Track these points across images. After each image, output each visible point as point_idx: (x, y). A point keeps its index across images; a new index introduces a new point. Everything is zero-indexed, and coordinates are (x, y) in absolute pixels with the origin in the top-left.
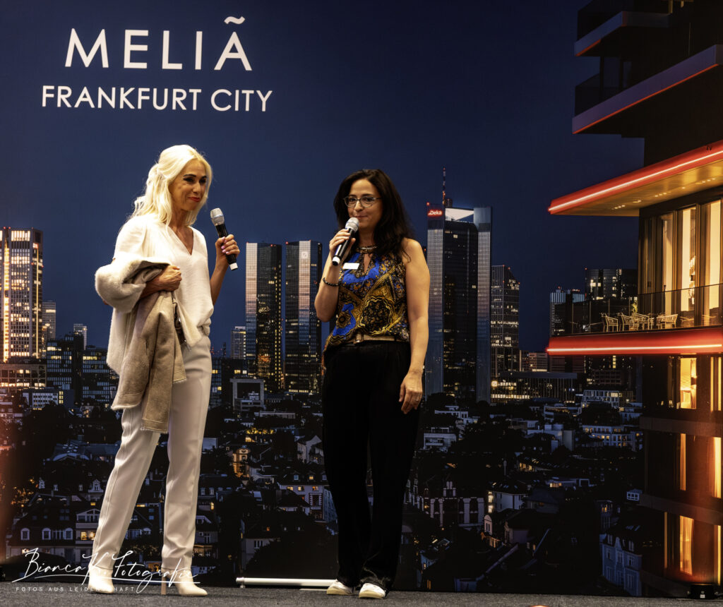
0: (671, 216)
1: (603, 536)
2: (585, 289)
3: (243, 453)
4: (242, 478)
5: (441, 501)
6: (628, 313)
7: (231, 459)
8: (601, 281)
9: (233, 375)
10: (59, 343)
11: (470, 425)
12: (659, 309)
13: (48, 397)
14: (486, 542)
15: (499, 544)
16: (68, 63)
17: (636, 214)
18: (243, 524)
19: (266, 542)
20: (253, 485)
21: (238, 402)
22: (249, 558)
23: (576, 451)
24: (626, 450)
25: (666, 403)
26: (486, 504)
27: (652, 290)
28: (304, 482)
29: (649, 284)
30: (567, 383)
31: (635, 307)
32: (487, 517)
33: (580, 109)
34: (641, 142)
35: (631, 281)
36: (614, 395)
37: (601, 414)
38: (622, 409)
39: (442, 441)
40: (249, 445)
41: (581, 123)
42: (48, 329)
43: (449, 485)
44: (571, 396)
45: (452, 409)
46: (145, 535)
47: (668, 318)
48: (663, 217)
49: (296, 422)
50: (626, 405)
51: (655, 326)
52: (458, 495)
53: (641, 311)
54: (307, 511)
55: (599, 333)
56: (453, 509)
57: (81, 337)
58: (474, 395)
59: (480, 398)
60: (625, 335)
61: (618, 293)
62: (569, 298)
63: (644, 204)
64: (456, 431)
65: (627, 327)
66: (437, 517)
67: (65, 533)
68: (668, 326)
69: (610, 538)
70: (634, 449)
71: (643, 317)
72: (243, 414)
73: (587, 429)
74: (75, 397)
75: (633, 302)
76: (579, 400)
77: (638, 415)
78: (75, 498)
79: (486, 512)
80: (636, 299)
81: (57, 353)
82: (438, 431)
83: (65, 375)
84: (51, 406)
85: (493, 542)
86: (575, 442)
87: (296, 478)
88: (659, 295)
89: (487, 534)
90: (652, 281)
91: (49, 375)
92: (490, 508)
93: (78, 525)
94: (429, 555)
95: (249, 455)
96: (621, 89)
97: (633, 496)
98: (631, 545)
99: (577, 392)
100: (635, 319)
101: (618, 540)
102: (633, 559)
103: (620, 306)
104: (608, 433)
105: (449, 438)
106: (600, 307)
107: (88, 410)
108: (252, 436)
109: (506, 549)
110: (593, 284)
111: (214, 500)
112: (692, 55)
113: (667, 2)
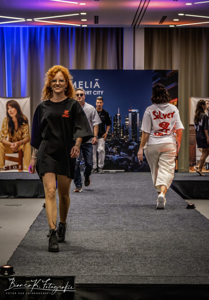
5: (132, 157)
11: (136, 145)
28: (110, 155)
39: (132, 148)
43: (133, 155)
45: (133, 142)
49: (108, 145)
54: (110, 159)
56: (134, 158)
58: (137, 140)
59: (138, 140)
64: (134, 146)
66: (131, 160)
82: (131, 146)
85: (140, 164)
87: (108, 154)
94: (130, 166)
105: (133, 147)
109: (142, 165)
112: (171, 84)
113: (167, 76)
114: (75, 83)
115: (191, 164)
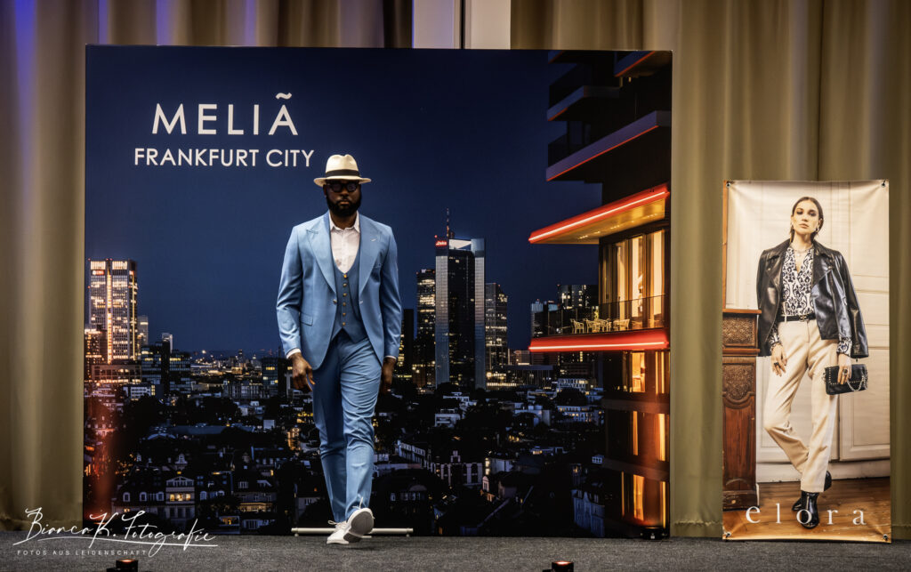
0: (624, 243)
1: (574, 492)
2: (558, 301)
3: (295, 431)
4: (295, 451)
5: (449, 466)
6: (592, 319)
7: (286, 436)
8: (570, 294)
9: (286, 371)
10: (151, 348)
11: (470, 407)
12: (615, 315)
13: (144, 390)
14: (484, 497)
15: (494, 499)
16: (155, 131)
17: (597, 242)
18: (296, 487)
19: (314, 500)
20: (303, 456)
21: (291, 392)
22: (301, 513)
23: (552, 426)
24: (592, 423)
25: (622, 388)
26: (484, 468)
27: (610, 301)
29: (607, 297)
30: (545, 374)
31: (597, 314)
32: (485, 478)
33: (552, 160)
34: (600, 186)
35: (593, 294)
36: (582, 382)
37: (572, 397)
38: (587, 393)
39: (449, 419)
40: (300, 425)
41: (552, 172)
42: (142, 337)
43: (455, 453)
44: (548, 383)
45: (457, 395)
46: (220, 495)
47: (622, 323)
48: (618, 244)
50: (590, 390)
51: (612, 329)
52: (462, 461)
53: (601, 317)
55: (569, 335)
56: (458, 471)
57: (168, 344)
58: (474, 383)
59: (478, 386)
60: (589, 336)
61: (583, 303)
62: (546, 308)
63: (602, 235)
64: (459, 412)
65: (591, 330)
66: (446, 478)
67: (157, 496)
68: (622, 329)
69: (580, 493)
70: (597, 424)
71: (603, 321)
72: (295, 401)
73: (561, 409)
74: (164, 390)
75: (595, 310)
76: (555, 387)
77: (600, 397)
78: (165, 468)
79: (484, 474)
80: (597, 308)
81: (149, 356)
82: (445, 412)
83: (156, 373)
84: (145, 397)
85: (490, 497)
86: (551, 419)
88: (615, 305)
89: (485, 491)
90: (610, 293)
91: (144, 373)
92: (487, 471)
93: (168, 489)
94: (441, 508)
95: (300, 432)
96: (584, 145)
97: (597, 460)
98: (596, 498)
99: (552, 380)
100: (597, 324)
101: (586, 494)
102: (597, 508)
103: (585, 314)
104: (577, 411)
105: (454, 417)
106: (569, 314)
107: (174, 401)
108: (302, 418)
109: (501, 502)
110: (564, 297)
111: (273, 468)
112: (638, 119)
113: (618, 79)
114: (180, 112)
115: (734, 502)
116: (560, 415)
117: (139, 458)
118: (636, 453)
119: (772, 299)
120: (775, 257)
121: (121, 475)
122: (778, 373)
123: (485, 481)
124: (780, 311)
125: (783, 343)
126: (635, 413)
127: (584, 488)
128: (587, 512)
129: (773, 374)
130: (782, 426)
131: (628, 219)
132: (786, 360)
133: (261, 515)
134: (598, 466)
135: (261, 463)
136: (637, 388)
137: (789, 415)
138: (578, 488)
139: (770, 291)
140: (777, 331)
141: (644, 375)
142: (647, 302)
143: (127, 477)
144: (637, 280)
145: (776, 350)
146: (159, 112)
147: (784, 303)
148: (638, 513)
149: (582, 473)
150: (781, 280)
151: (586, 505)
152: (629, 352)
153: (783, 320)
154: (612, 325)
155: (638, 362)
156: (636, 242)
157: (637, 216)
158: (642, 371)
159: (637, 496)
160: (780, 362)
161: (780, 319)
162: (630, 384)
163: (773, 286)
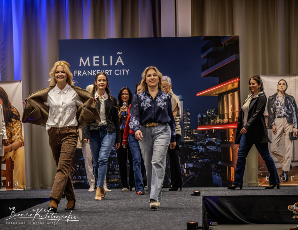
0: (226, 96)
1: (213, 173)
2: (206, 114)
6: (216, 119)
8: (210, 112)
12: (224, 118)
14: (185, 175)
15: (188, 176)
17: (217, 95)
23: (205, 153)
24: (217, 152)
25: (226, 140)
26: (184, 166)
27: (222, 113)
29: (221, 112)
30: (202, 136)
31: (218, 117)
32: (185, 169)
33: (203, 71)
34: (218, 78)
35: (217, 111)
36: (214, 139)
37: (211, 143)
38: (216, 142)
41: (203, 74)
44: (204, 139)
47: (226, 120)
48: (224, 96)
50: (217, 141)
53: (219, 119)
55: (210, 124)
59: (182, 141)
60: (216, 124)
61: (214, 114)
62: (202, 116)
63: (219, 93)
65: (216, 122)
67: (84, 177)
68: (226, 122)
69: (214, 173)
70: (219, 152)
71: (220, 120)
73: (208, 147)
75: (217, 116)
76: (206, 140)
77: (220, 143)
79: (184, 168)
80: (218, 116)
85: (186, 175)
86: (205, 151)
88: (224, 115)
89: (185, 173)
90: (222, 111)
92: (185, 167)
96: (213, 66)
97: (219, 163)
98: (219, 175)
99: (205, 138)
100: (218, 121)
101: (216, 173)
102: (220, 178)
103: (214, 118)
104: (213, 148)
106: (209, 118)
109: (190, 177)
110: (208, 113)
112: (229, 57)
113: (223, 45)
114: (88, 59)
115: (262, 175)
116: (208, 149)
117: (78, 166)
118: (231, 160)
119: (272, 111)
120: (273, 98)
121: (72, 171)
122: (275, 134)
123: (185, 170)
124: (275, 115)
125: (276, 125)
126: (231, 148)
127: (215, 172)
128: (217, 179)
129: (273, 135)
130: (276, 151)
131: (227, 88)
132: (277, 130)
133: (116, 182)
134: (220, 164)
135: (116, 166)
136: (231, 140)
137: (278, 147)
138: (214, 172)
139: (272, 109)
140: (274, 121)
141: (233, 136)
142: (234, 114)
143: (74, 172)
144: (230, 107)
145: (274, 127)
146: (81, 59)
147: (276, 113)
148: (233, 179)
149: (215, 167)
150: (275, 105)
151: (216, 177)
152: (228, 129)
153: (276, 118)
154: (223, 121)
155: (232, 132)
156: (229, 95)
157: (230, 87)
158: (233, 135)
159: (232, 173)
160: (275, 131)
161: (275, 117)
162: (229, 139)
163: (272, 107)
